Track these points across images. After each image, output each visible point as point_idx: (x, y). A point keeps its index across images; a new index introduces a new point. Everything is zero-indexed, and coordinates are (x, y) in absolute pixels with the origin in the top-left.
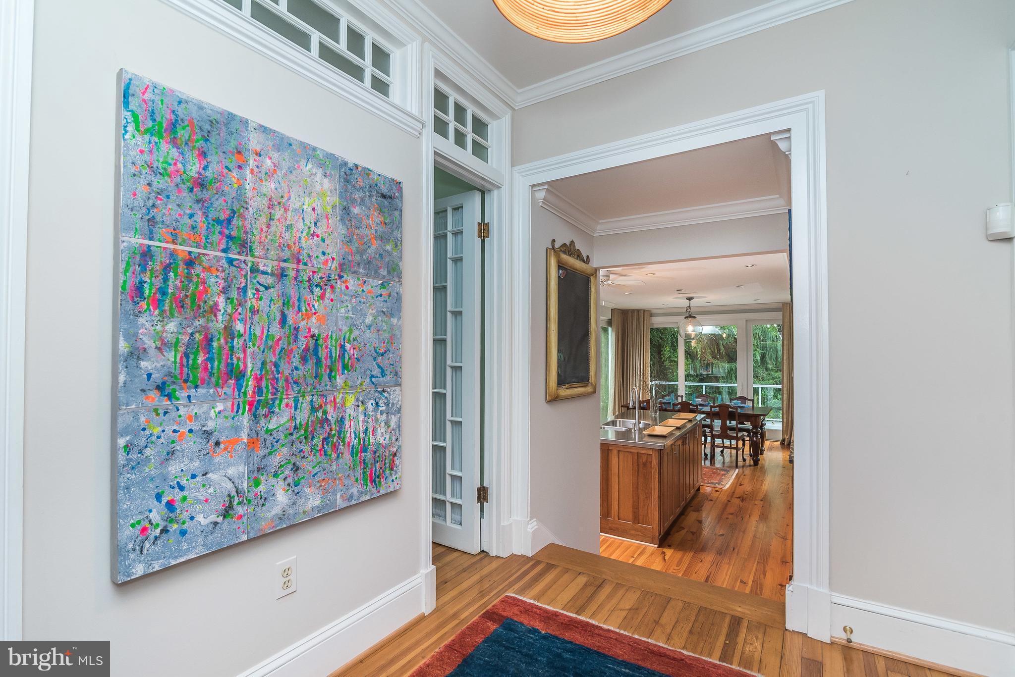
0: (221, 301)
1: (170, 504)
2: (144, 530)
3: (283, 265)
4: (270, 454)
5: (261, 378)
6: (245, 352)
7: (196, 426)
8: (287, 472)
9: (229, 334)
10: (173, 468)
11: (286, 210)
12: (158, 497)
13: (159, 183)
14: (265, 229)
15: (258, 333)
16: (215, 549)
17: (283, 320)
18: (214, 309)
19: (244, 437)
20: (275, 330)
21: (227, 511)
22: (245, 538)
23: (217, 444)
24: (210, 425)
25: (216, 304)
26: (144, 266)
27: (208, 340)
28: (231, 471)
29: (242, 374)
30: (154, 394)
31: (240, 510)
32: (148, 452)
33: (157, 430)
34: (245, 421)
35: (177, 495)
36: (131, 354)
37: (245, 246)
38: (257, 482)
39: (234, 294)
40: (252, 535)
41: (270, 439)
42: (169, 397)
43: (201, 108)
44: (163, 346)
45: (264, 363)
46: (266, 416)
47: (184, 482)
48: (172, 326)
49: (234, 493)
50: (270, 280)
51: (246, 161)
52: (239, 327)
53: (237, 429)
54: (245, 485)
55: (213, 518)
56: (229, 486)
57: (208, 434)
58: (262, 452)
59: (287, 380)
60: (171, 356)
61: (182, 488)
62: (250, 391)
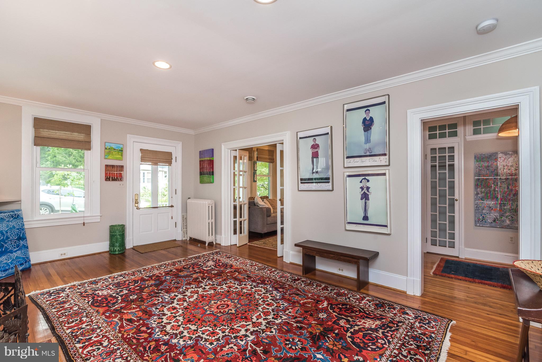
0: (493, 185)
1: (483, 217)
2: (479, 219)
3: (507, 177)
4: (505, 213)
5: (502, 199)
6: (498, 194)
7: (488, 206)
8: (509, 217)
9: (494, 190)
10: (484, 211)
11: (508, 166)
12: (481, 215)
13: (480, 168)
14: (503, 171)
15: (501, 190)
16: (492, 226)
17: (508, 188)
18: (492, 187)
19: (498, 209)
20: (506, 190)
21: (494, 221)
22: (499, 227)
23: (492, 209)
24: (491, 206)
25: (492, 186)
26: (478, 180)
27: (490, 192)
28: (495, 214)
29: (497, 198)
30: (480, 200)
31: (497, 222)
32: (479, 208)
33: (481, 205)
34: (498, 206)
35: (485, 216)
36: (477, 194)
37: (497, 175)
38: (502, 218)
39: (495, 184)
40: (500, 227)
41: (504, 210)
42: (483, 200)
43: (488, 154)
44: (482, 193)
45: (503, 196)
46: (503, 206)
47: (486, 214)
48: (483, 190)
49: (496, 218)
50: (504, 180)
51: (498, 160)
52: (497, 189)
53: (497, 207)
54: (499, 217)
55: (491, 221)
56: (495, 217)
57: (490, 207)
58: (503, 213)
59: (509, 200)
60: (483, 194)
61: (485, 215)
62: (499, 201)
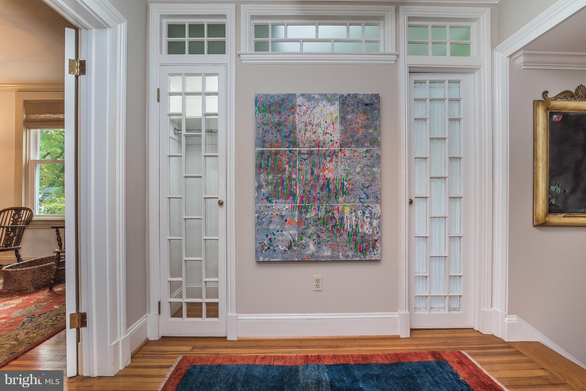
0: (287, 167)
1: (270, 239)
2: (263, 246)
3: (312, 149)
4: (307, 228)
5: (303, 197)
6: (296, 186)
7: (278, 214)
8: (314, 237)
9: (290, 178)
10: (272, 227)
11: (313, 126)
12: (267, 236)
13: (266, 128)
14: (304, 135)
15: (301, 178)
16: (285, 260)
17: (312, 173)
18: (285, 170)
19: (296, 219)
20: (309, 177)
21: (290, 247)
22: (296, 259)
23: (286, 221)
24: (284, 213)
25: (285, 168)
26: (262, 156)
27: (283, 182)
28: (291, 232)
29: (295, 195)
30: (265, 200)
31: (295, 248)
32: (264, 220)
33: (266, 213)
34: (297, 214)
35: (273, 237)
36: (258, 187)
37: (295, 145)
38: (302, 239)
39: (292, 164)
40: (299, 259)
41: (307, 222)
42: (270, 202)
43: (278, 96)
44: (268, 184)
45: (304, 191)
46: (305, 212)
47: (275, 233)
48: (270, 177)
49: (292, 241)
50: (306, 156)
51: (296, 111)
52: (294, 176)
53: (293, 216)
54: (297, 239)
55: (284, 248)
56: (290, 237)
57: (283, 217)
58: (303, 227)
59: (314, 198)
60: (270, 187)
61: (274, 235)
62: (298, 201)
